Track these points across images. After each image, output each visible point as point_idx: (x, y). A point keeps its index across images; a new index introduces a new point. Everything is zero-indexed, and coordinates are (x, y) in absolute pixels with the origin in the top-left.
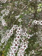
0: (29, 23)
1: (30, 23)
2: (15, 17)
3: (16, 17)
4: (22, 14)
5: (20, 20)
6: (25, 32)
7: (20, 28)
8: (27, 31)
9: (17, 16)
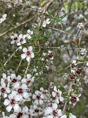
0: (73, 66)
1: (79, 66)
2: (12, 37)
3: (16, 39)
4: (44, 26)
5: (28, 53)
6: (55, 106)
7: (24, 87)
8: (62, 99)
9: (21, 36)
